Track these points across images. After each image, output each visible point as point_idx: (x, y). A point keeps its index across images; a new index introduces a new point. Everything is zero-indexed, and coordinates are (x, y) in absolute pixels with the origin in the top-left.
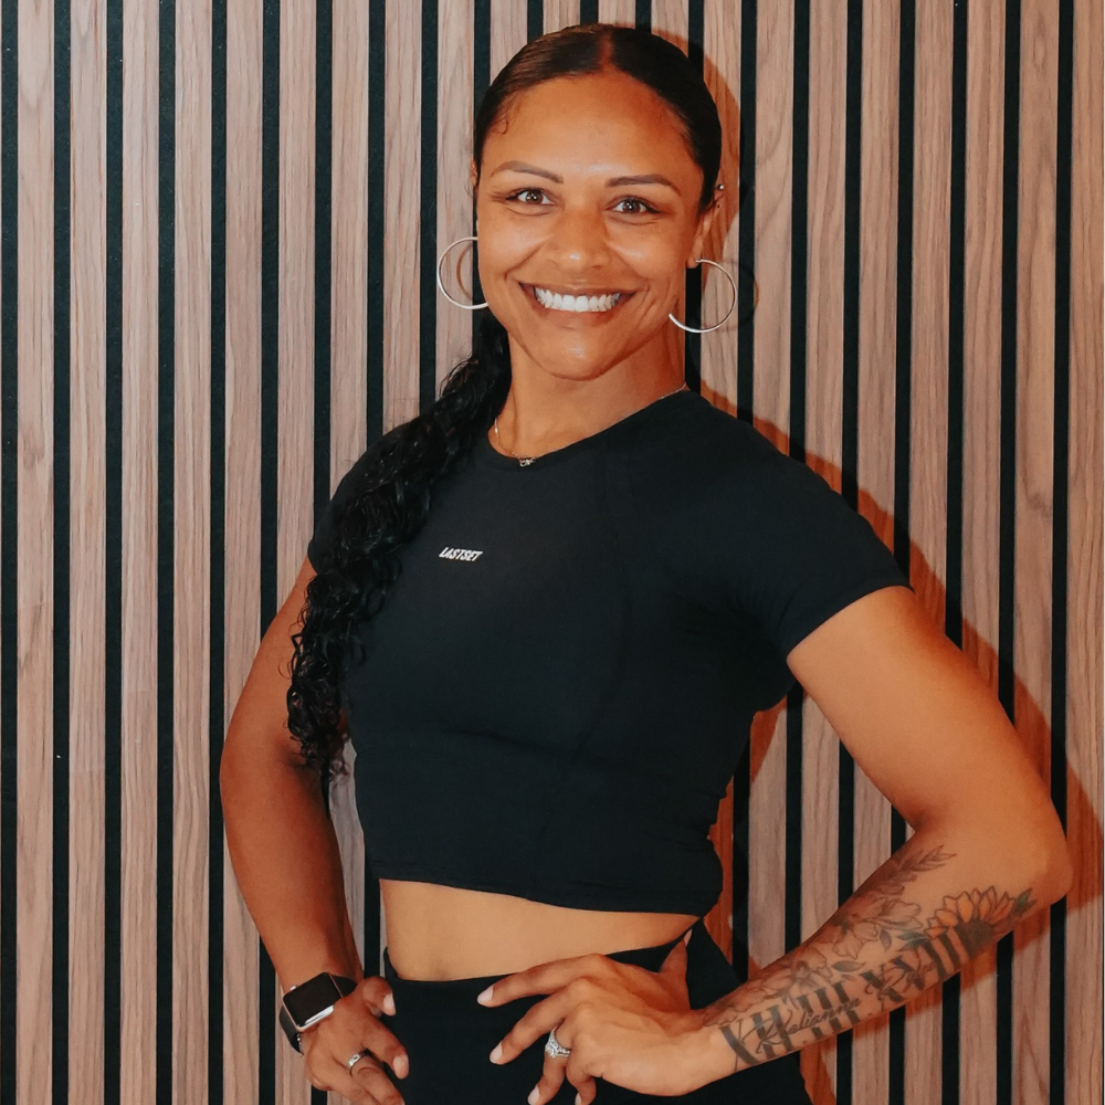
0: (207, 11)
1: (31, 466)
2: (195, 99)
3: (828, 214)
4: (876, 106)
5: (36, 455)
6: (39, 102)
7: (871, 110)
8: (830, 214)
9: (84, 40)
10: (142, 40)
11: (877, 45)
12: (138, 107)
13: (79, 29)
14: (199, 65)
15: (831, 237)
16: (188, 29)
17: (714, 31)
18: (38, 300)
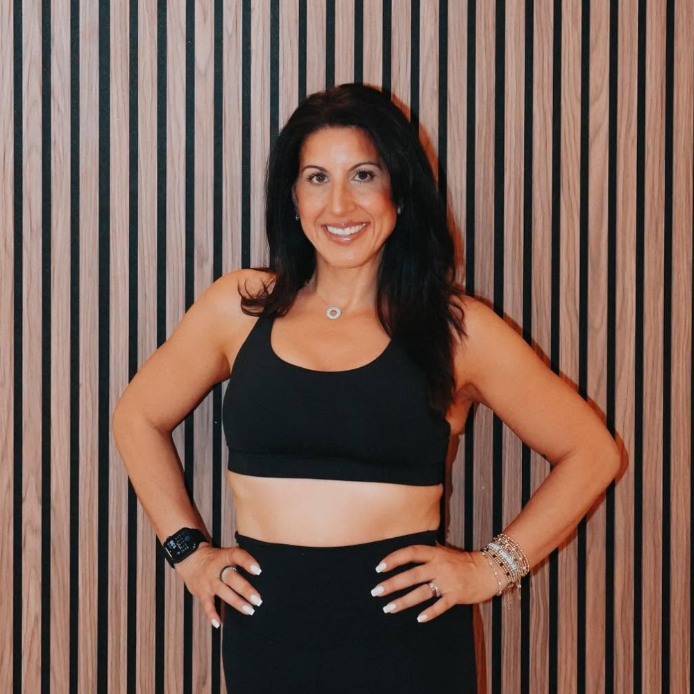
0: (296, 22)
1: (201, 266)
2: (290, 69)
3: (628, 130)
4: (654, 74)
5: (203, 260)
6: (206, 70)
7: (651, 76)
8: (629, 131)
9: (230, 37)
10: (261, 38)
11: (654, 41)
12: (259, 72)
13: (227, 30)
14: (292, 50)
15: (630, 143)
16: (286, 30)
17: (567, 32)
18: (205, 175)
